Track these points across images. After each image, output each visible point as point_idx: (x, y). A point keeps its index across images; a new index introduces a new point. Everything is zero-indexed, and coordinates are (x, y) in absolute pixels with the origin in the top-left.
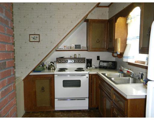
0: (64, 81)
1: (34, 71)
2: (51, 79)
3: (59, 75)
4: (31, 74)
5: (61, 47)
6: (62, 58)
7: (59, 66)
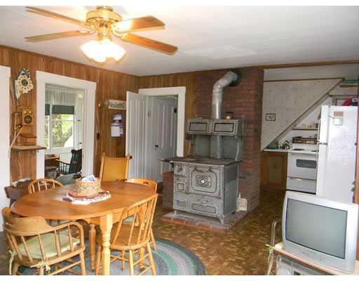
0: (297, 160)
1: (268, 148)
2: (284, 157)
3: (293, 154)
4: (266, 150)
5: (299, 126)
6: (300, 137)
7: (295, 146)
